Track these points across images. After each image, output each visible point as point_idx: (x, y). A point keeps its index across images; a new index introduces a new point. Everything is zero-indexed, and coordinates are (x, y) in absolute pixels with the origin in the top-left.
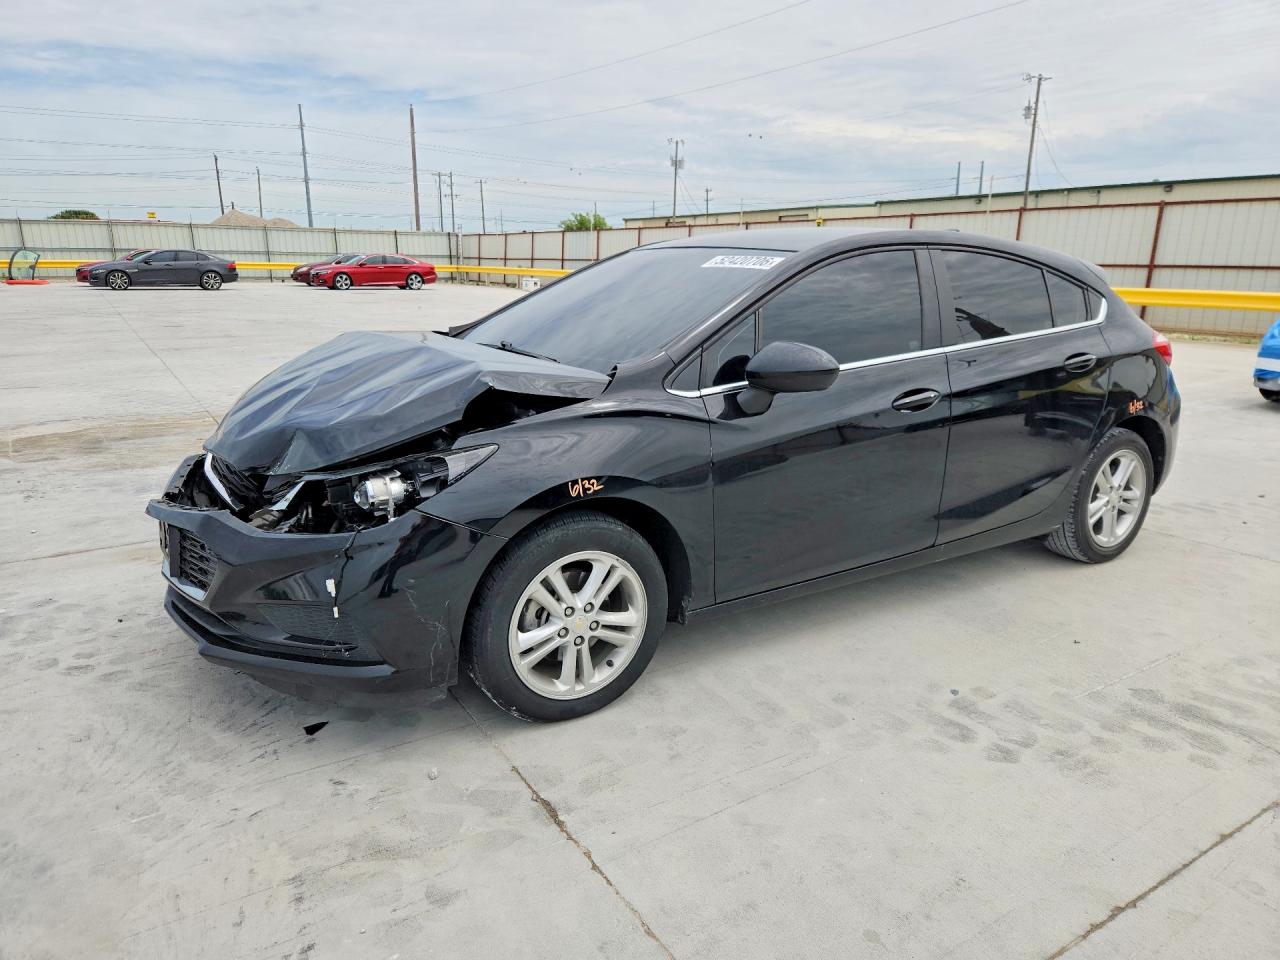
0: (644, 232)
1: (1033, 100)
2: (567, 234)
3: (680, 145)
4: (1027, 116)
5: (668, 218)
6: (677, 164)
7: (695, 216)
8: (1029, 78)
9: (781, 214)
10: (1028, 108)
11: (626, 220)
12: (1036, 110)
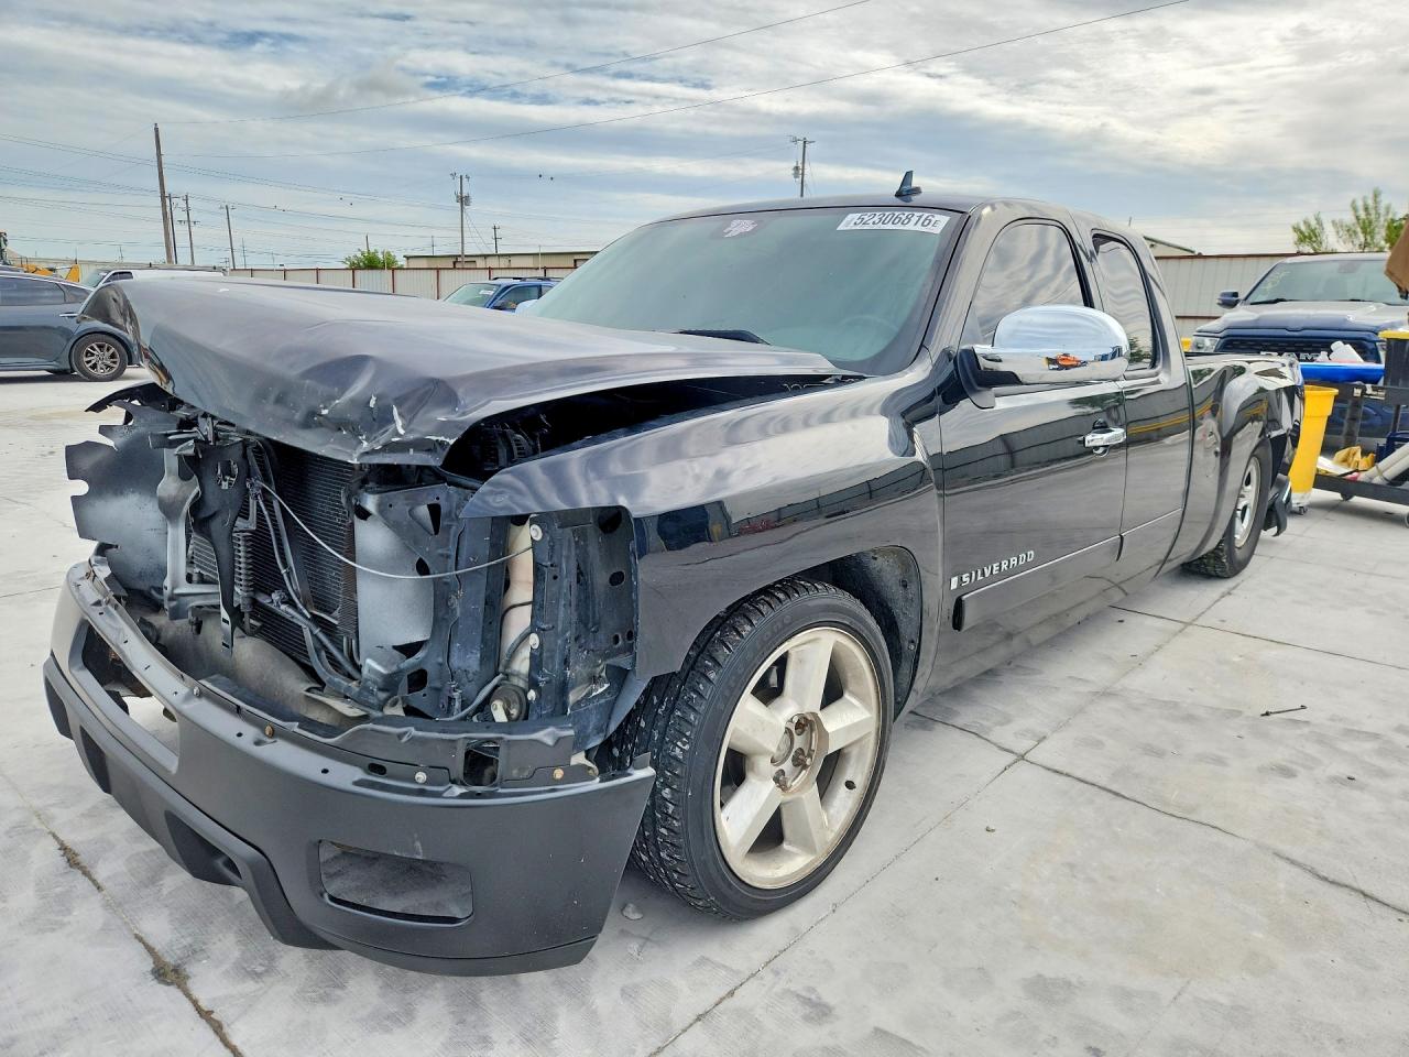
0: (442, 272)
1: (800, 162)
2: (358, 273)
3: (465, 180)
4: (796, 176)
5: (457, 256)
6: (463, 200)
7: (486, 256)
8: (796, 141)
9: (576, 257)
10: (797, 168)
11: (408, 258)
12: (803, 169)
